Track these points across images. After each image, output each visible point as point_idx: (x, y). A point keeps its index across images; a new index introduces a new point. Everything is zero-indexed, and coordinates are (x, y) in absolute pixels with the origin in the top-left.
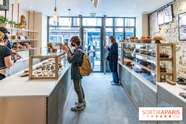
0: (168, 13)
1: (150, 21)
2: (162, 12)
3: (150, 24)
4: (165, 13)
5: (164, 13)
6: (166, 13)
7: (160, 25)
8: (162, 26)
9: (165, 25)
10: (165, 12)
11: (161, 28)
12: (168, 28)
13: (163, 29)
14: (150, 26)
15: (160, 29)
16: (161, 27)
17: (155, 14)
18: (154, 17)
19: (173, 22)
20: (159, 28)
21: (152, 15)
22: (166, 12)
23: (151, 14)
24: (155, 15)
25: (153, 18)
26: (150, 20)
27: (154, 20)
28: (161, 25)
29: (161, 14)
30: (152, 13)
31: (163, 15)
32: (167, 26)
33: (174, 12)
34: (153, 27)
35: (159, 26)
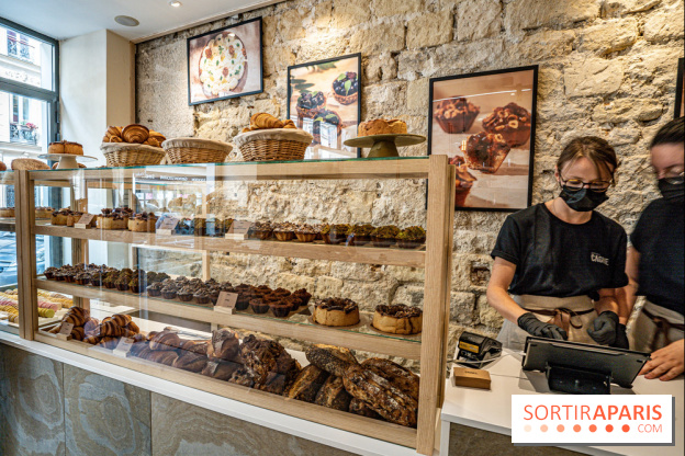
0: (244, 53)
1: (144, 81)
2: (211, 44)
3: (144, 98)
4: (226, 52)
5: (221, 49)
6: (232, 53)
7: (196, 106)
8: (206, 111)
9: (222, 104)
10: (228, 44)
11: (204, 120)
12: (237, 122)
13: (211, 123)
14: (142, 106)
15: (197, 123)
16: (202, 115)
17: (171, 46)
18: (164, 64)
19: (263, 95)
20: (192, 118)
21: (157, 51)
22: (231, 47)
23: (147, 42)
24: (175, 55)
25: (159, 68)
26: (142, 73)
27: (168, 80)
28: (202, 107)
29: (209, 54)
30: (157, 43)
31: (216, 58)
32: (232, 110)
33: (269, 51)
34: (158, 108)
35: (192, 111)
